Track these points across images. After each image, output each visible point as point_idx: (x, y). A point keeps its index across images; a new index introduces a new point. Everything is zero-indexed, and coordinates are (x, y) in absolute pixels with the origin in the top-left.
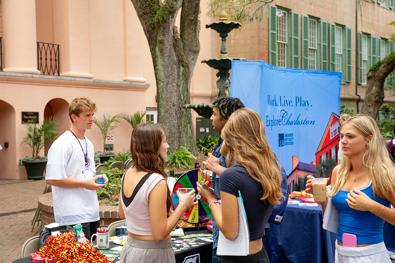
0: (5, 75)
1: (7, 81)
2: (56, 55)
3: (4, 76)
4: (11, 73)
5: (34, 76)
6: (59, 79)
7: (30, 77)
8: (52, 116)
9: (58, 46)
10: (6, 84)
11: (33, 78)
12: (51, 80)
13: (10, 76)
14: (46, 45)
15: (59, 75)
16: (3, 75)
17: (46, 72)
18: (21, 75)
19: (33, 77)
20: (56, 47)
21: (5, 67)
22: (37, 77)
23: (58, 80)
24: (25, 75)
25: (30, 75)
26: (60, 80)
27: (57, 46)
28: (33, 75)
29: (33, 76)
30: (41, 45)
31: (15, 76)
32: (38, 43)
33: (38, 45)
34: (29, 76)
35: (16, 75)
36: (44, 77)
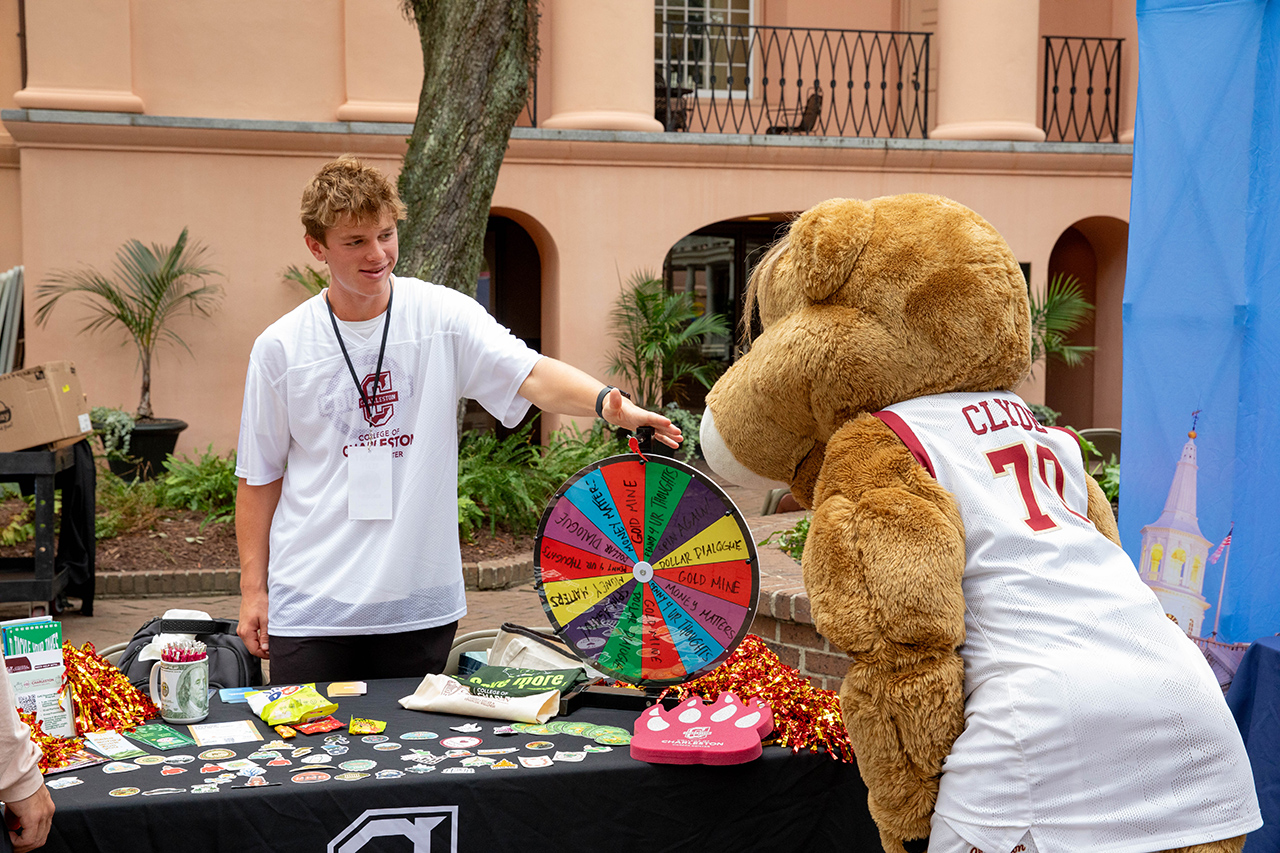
0: (924, 150)
1: (932, 166)
2: (1108, 74)
3: (920, 152)
4: (944, 142)
5: (1018, 146)
6: (1105, 154)
7: (1004, 152)
8: (1062, 276)
9: (1120, 41)
10: (929, 176)
11: (1015, 155)
12: (1077, 156)
13: (941, 150)
14: (1075, 45)
15: (1116, 140)
16: (919, 150)
17: (1089, 134)
18: (974, 145)
19: (1012, 152)
20: (1110, 47)
21: (936, 125)
22: (1027, 150)
23: (1101, 156)
24: (987, 145)
25: (1005, 145)
26: (1108, 157)
27: (1115, 43)
28: (1015, 143)
29: (1013, 146)
30: (1057, 45)
31: (956, 151)
32: (1048, 39)
33: (1048, 45)
34: (1002, 149)
35: (959, 148)
36: (1051, 150)
